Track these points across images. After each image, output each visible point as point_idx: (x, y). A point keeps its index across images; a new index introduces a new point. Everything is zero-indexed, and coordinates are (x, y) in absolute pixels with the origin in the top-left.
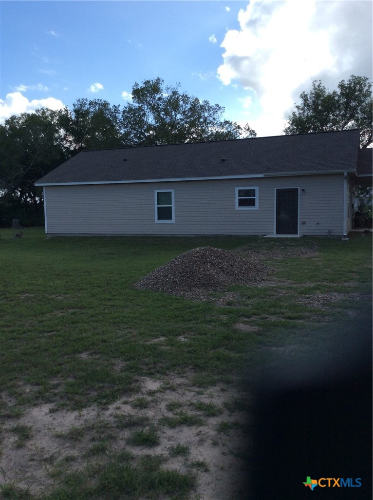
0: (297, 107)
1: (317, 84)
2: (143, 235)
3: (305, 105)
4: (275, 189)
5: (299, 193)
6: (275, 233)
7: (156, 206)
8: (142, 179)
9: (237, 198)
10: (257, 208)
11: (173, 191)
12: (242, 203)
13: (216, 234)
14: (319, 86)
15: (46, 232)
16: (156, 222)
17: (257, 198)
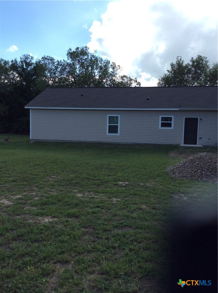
0: (168, 71)
1: (179, 58)
2: (98, 142)
3: (172, 70)
4: (184, 118)
5: (198, 121)
6: (183, 143)
7: (108, 125)
8: (100, 107)
9: (160, 122)
10: (173, 129)
11: (119, 116)
12: (163, 125)
13: (145, 143)
14: (180, 60)
15: (31, 138)
16: (107, 135)
17: (172, 122)
